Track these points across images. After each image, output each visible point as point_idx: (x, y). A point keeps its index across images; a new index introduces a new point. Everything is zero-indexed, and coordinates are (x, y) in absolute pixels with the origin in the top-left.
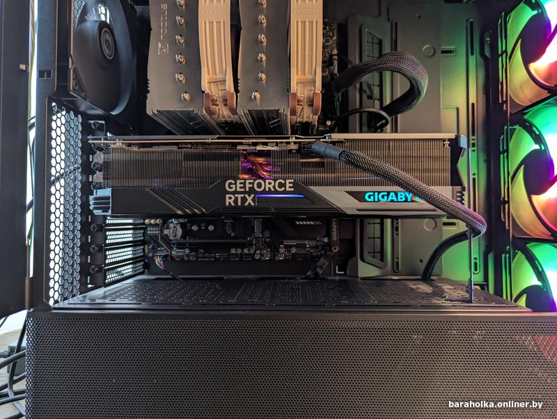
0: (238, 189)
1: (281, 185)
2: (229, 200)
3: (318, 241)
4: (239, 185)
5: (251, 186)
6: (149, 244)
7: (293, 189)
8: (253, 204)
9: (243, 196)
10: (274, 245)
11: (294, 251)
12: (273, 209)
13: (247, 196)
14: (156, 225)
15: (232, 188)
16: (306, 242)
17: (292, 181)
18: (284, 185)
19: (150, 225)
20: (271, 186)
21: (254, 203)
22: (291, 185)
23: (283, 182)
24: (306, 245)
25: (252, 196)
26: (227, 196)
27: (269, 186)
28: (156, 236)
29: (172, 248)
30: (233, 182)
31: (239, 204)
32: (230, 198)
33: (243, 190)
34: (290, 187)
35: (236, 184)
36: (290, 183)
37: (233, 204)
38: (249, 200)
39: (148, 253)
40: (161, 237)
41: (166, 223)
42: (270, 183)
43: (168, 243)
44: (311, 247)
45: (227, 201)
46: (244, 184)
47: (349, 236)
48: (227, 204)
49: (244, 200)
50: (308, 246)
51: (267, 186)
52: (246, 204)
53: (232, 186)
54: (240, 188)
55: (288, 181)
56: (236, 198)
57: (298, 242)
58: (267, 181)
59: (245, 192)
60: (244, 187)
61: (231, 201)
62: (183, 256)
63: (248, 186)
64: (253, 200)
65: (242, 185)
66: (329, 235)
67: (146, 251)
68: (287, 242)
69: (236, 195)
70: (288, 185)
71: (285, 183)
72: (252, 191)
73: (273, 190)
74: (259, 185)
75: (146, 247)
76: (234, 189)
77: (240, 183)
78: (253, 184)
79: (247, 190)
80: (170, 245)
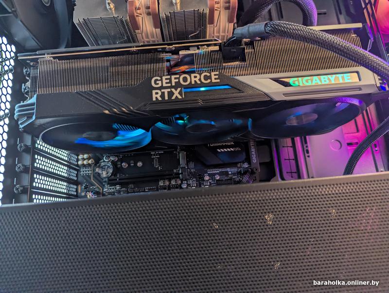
0: (165, 85)
1: (206, 78)
2: (156, 95)
3: (239, 168)
4: (164, 81)
5: (177, 80)
6: (81, 184)
7: (218, 81)
8: (180, 97)
9: (169, 90)
10: (199, 175)
11: (218, 177)
12: (200, 101)
13: (173, 90)
14: (89, 165)
15: (158, 84)
16: (228, 169)
17: (217, 73)
18: (210, 77)
19: (84, 165)
20: (197, 80)
21: (182, 96)
22: (217, 77)
23: (208, 74)
24: (227, 172)
25: (179, 89)
26: (154, 92)
27: (195, 79)
28: (89, 177)
29: (104, 185)
30: (159, 78)
31: (166, 98)
32: (157, 93)
33: (169, 85)
34: (215, 79)
35: (161, 80)
36: (215, 75)
37: (160, 99)
38: (176, 93)
39: (81, 193)
40: (94, 176)
41: (98, 163)
42: (195, 77)
43: (100, 181)
44: (234, 174)
45: (154, 96)
46: (170, 79)
47: (267, 160)
48: (154, 99)
49: (171, 94)
50: (230, 173)
51: (193, 79)
52: (174, 98)
53: (157, 82)
54: (166, 83)
55: (213, 74)
56: (163, 93)
57: (221, 170)
58: (193, 75)
59: (171, 87)
60: (170, 82)
61: (158, 96)
62: (114, 192)
63: (174, 81)
64: (180, 93)
65: (168, 81)
66: (248, 160)
67: (79, 191)
68: (210, 171)
69: (163, 91)
70: (213, 77)
71: (210, 76)
72: (178, 85)
73: (199, 82)
74: (185, 80)
75: (80, 186)
76: (160, 85)
77: (166, 79)
78: (179, 78)
79: (173, 84)
80: (102, 184)
